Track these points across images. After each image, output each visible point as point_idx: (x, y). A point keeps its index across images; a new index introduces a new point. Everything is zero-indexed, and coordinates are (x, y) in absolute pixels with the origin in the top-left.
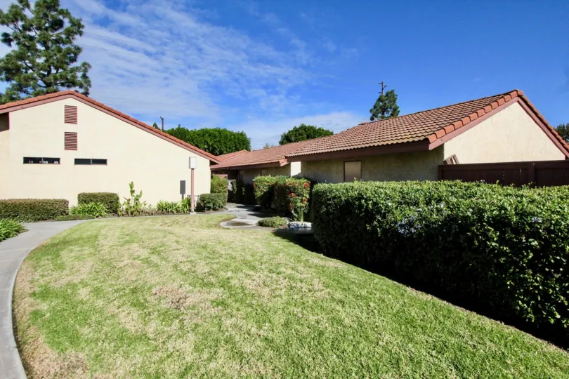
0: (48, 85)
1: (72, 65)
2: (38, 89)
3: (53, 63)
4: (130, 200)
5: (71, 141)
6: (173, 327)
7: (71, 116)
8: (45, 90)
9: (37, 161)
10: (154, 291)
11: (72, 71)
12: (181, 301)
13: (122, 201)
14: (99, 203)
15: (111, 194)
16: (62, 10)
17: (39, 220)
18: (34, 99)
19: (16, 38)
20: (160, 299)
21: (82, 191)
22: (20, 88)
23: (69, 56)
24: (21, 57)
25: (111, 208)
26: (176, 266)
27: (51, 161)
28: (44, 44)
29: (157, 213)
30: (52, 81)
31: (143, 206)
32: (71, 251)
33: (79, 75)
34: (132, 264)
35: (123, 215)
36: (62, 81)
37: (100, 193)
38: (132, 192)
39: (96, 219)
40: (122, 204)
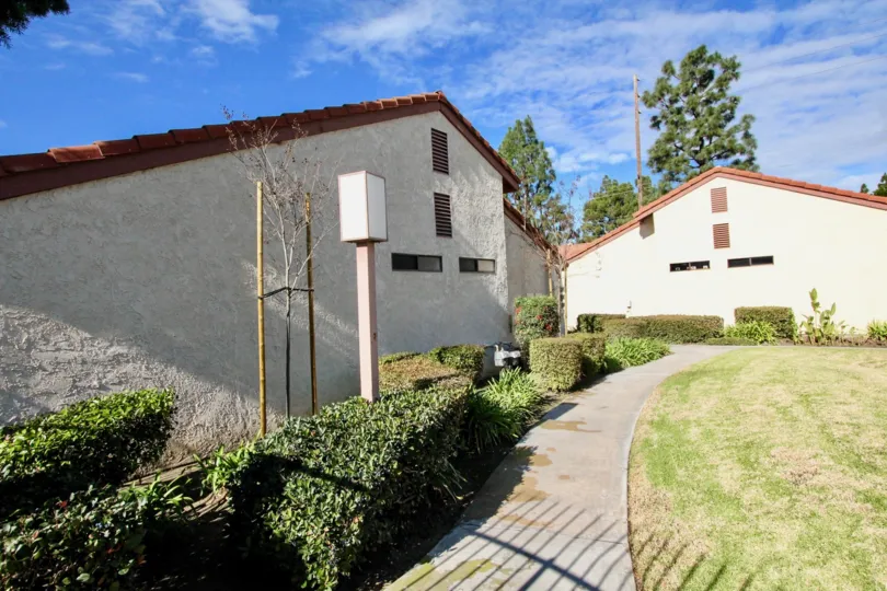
0: (701, 163)
1: (730, 125)
2: (690, 172)
3: (704, 133)
4: (812, 319)
5: (721, 236)
6: (778, 504)
7: (719, 202)
8: (698, 170)
9: (683, 267)
10: (773, 452)
11: (729, 134)
12: (806, 475)
13: (798, 320)
14: (762, 323)
15: (781, 308)
16: (711, 57)
17: (688, 342)
18: (685, 185)
19: (664, 117)
20: (775, 465)
21: (739, 305)
22: (672, 177)
23: (723, 115)
24: (670, 139)
25: (782, 330)
26: (823, 427)
27: (699, 265)
28: (693, 111)
29: (867, 343)
30: (706, 156)
31: (839, 329)
32: (702, 383)
33: (739, 136)
34: (762, 410)
35: (802, 342)
36: (718, 153)
37: (765, 308)
38: (816, 305)
39: (759, 346)
40: (799, 324)
